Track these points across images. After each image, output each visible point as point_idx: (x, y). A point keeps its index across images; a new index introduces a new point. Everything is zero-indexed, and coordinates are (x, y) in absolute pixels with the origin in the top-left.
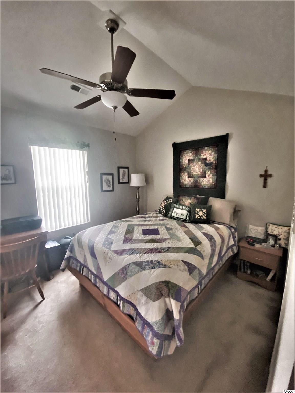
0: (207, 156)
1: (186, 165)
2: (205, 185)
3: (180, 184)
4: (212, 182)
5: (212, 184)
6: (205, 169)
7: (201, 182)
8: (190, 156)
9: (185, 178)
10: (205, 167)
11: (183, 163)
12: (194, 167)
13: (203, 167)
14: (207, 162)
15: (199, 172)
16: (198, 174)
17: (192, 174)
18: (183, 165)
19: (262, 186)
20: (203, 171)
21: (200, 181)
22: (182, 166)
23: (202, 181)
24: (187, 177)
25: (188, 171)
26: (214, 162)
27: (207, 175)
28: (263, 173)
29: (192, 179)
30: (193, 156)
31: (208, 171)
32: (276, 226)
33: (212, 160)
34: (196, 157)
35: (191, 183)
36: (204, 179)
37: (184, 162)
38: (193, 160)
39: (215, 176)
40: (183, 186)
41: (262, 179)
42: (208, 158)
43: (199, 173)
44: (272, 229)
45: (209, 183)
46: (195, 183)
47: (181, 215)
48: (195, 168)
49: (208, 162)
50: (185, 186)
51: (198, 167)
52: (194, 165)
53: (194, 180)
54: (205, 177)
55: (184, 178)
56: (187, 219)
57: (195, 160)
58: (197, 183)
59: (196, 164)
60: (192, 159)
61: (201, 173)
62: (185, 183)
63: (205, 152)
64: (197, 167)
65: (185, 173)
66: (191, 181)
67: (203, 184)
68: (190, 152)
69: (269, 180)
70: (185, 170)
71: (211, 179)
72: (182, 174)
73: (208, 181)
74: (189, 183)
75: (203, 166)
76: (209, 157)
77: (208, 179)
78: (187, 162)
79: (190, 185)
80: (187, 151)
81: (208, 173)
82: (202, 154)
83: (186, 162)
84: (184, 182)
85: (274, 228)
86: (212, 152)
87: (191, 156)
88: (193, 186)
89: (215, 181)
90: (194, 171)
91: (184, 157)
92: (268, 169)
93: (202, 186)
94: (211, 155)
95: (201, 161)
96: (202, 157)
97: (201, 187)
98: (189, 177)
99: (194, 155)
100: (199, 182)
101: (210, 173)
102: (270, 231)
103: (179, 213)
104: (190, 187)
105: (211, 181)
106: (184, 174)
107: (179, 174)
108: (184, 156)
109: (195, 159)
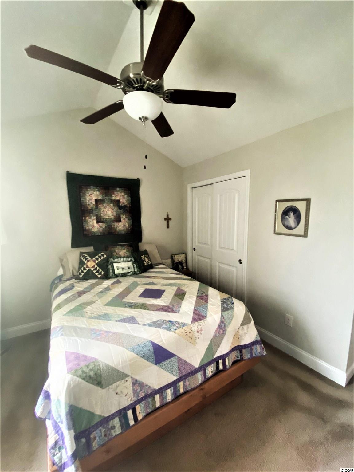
0: (120, 198)
1: (92, 206)
2: (121, 231)
3: (85, 233)
4: (129, 227)
5: (128, 229)
6: (120, 213)
7: (116, 228)
8: (97, 195)
9: (93, 223)
10: (119, 211)
11: (88, 203)
12: (104, 210)
13: (117, 210)
14: (120, 204)
15: (112, 215)
16: (112, 219)
17: (102, 217)
18: (88, 206)
19: (166, 227)
20: (116, 214)
21: (114, 226)
22: (85, 206)
23: (117, 226)
24: (95, 222)
25: (96, 214)
26: (128, 206)
27: (122, 220)
28: (166, 217)
29: (104, 224)
30: (103, 196)
31: (123, 215)
32: (179, 255)
33: (126, 203)
34: (107, 198)
35: (103, 230)
36: (119, 224)
37: (89, 201)
38: (102, 201)
39: (130, 220)
40: (90, 235)
41: (166, 222)
42: (121, 200)
43: (113, 217)
44: (177, 258)
45: (125, 228)
46: (109, 229)
47: (129, 268)
48: (106, 211)
49: (122, 205)
50: (93, 234)
51: (110, 209)
52: (104, 207)
53: (106, 226)
54: (120, 221)
55: (91, 223)
56: (136, 270)
57: (106, 201)
58: (112, 229)
59: (107, 206)
60: (100, 200)
61: (115, 216)
62: (93, 230)
63: (117, 194)
64: (108, 210)
65: (92, 217)
66: (102, 227)
67: (119, 230)
68: (97, 190)
69: (170, 222)
70: (92, 213)
71: (127, 224)
72: (87, 218)
73: (124, 226)
74: (100, 230)
75: (116, 208)
76: (123, 200)
77: (124, 224)
78: (94, 203)
79: (101, 233)
80: (92, 188)
81: (123, 217)
82: (113, 195)
83: (92, 202)
84: (91, 229)
85: (178, 257)
86: (125, 195)
87: (99, 195)
88: (106, 233)
89: (131, 226)
90: (106, 215)
91: (88, 195)
92: (169, 214)
93: (118, 232)
94: (124, 197)
95: (113, 203)
96: (114, 198)
97: (116, 233)
98: (98, 222)
99: (103, 194)
100: (114, 228)
101: (125, 217)
102: (176, 260)
103: (125, 267)
104: (102, 234)
105: (127, 226)
106: (90, 218)
107: (82, 218)
108: (88, 193)
109: (106, 199)
